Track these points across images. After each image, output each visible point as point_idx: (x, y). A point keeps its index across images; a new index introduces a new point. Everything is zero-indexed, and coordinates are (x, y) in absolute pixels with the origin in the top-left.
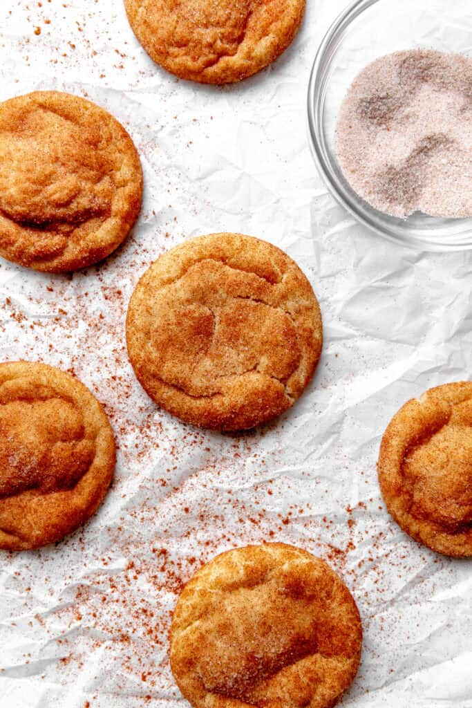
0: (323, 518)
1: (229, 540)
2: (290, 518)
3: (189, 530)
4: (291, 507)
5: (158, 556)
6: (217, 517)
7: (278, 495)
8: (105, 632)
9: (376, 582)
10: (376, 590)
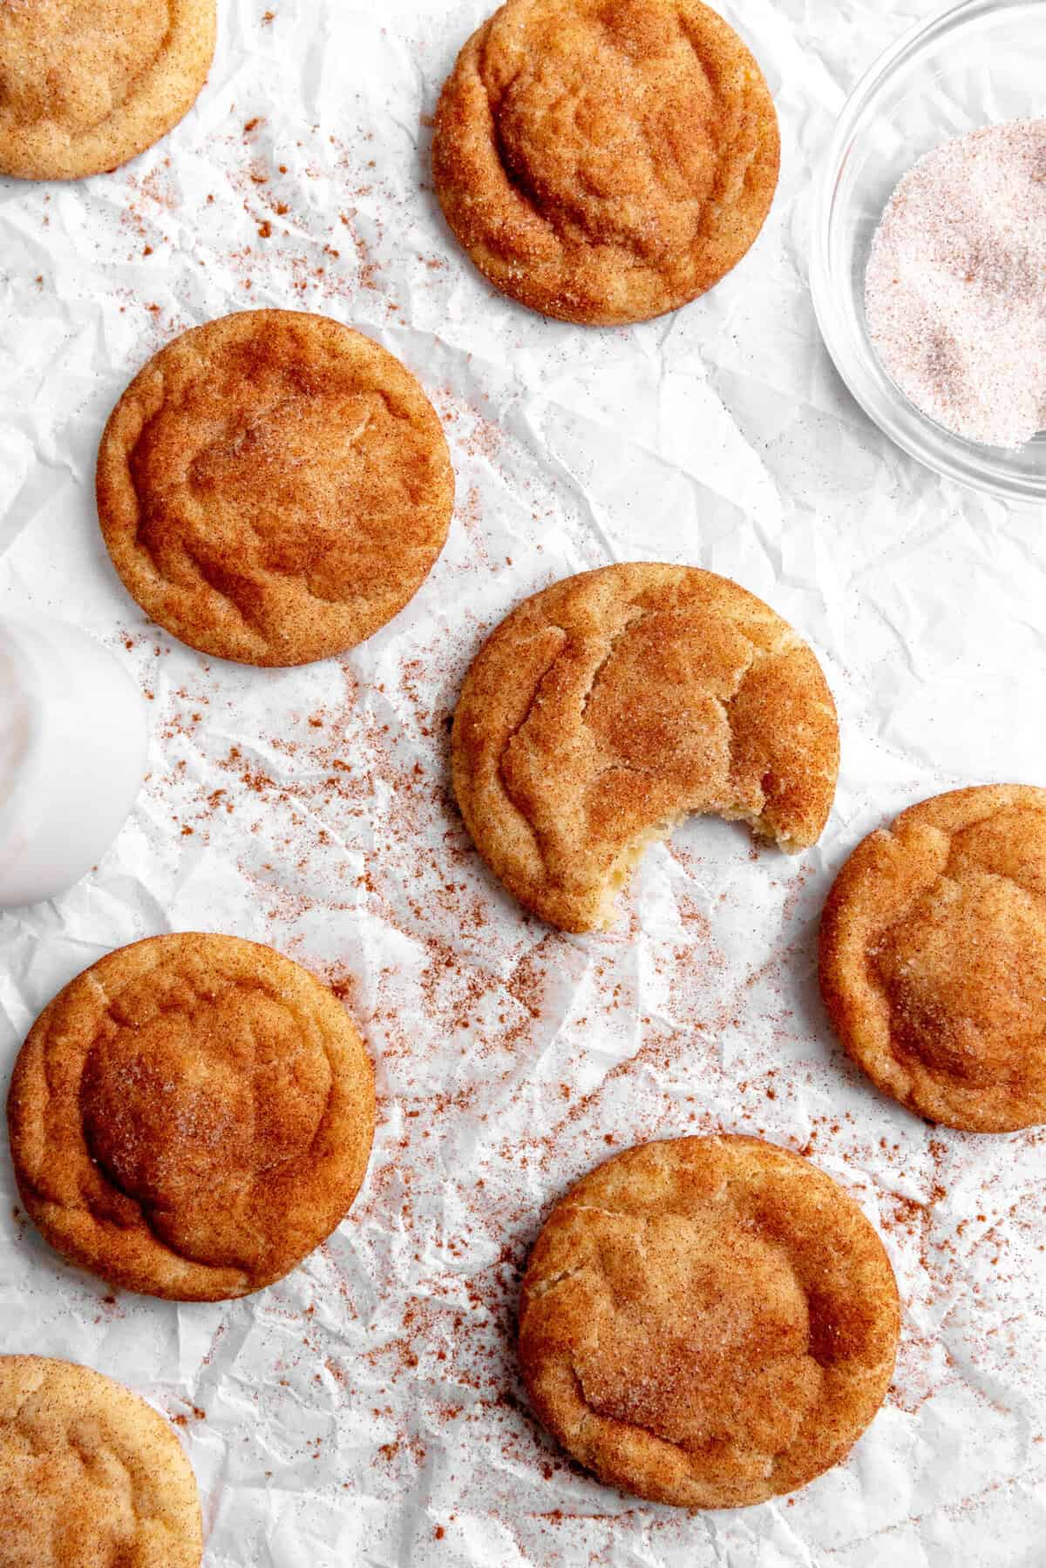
0: (879, 1139)
2: (813, 1144)
4: (815, 1122)
7: (788, 1097)
8: (465, 1386)
9: (994, 1262)
10: (994, 1277)
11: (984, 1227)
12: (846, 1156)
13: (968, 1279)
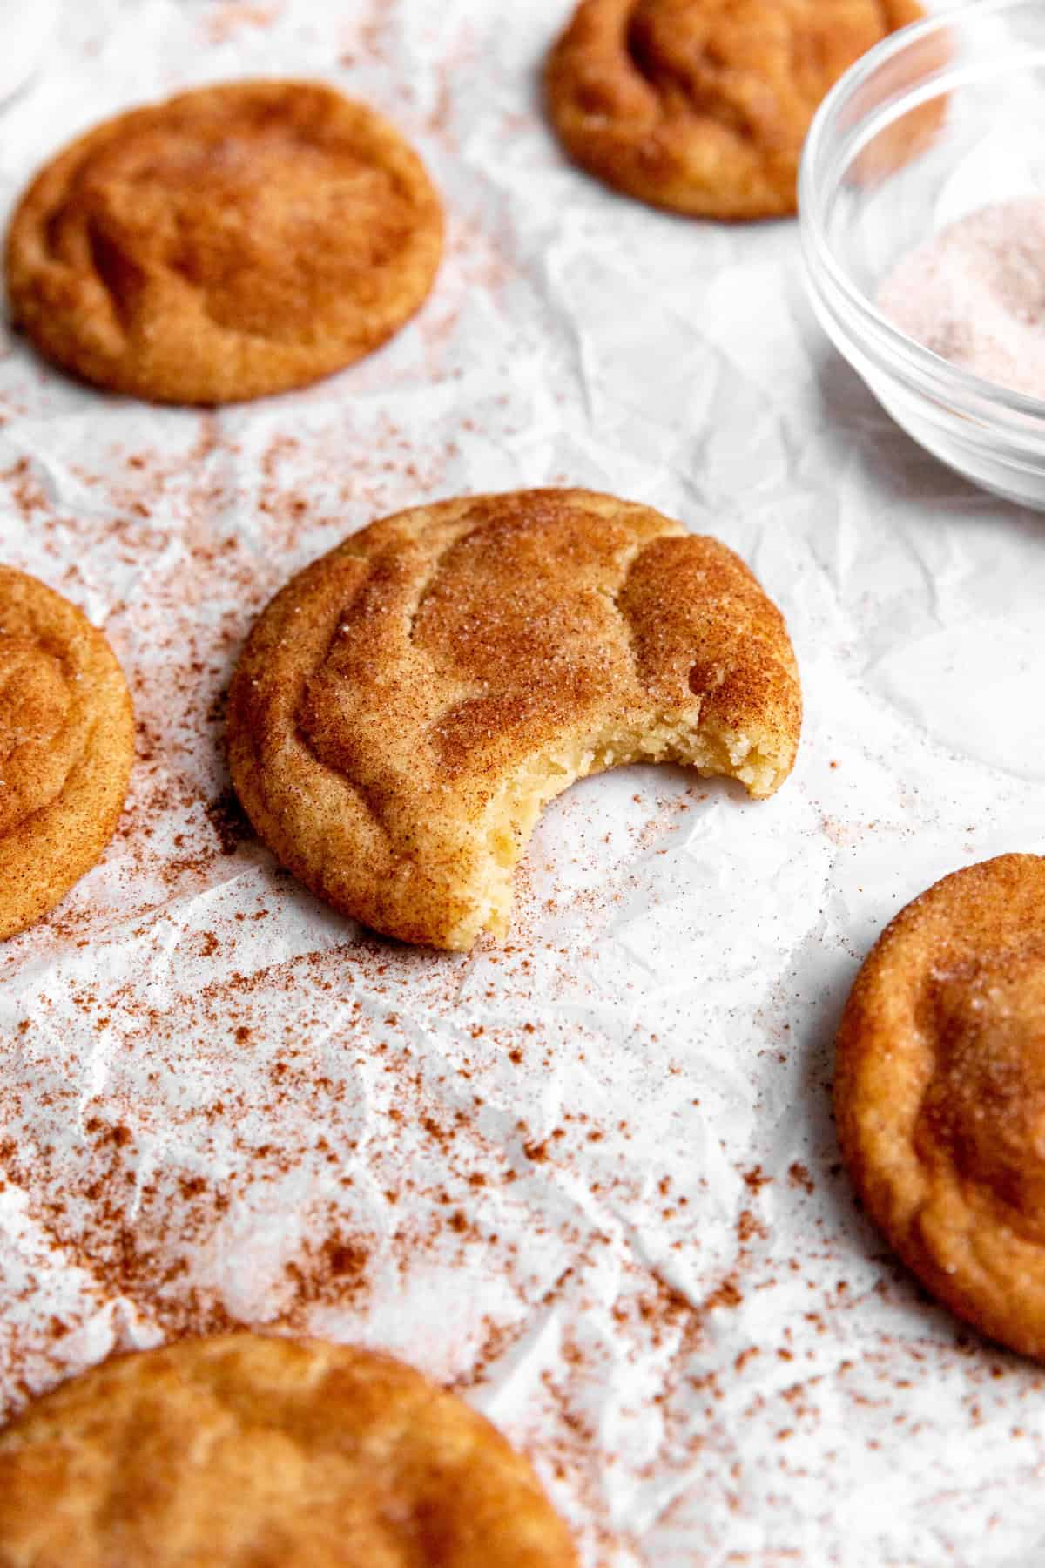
0: (661, 1178)
1: (332, 1158)
2: (550, 1146)
3: (226, 1100)
4: (568, 1117)
5: (98, 1145)
6: (325, 1081)
7: (541, 1068)
9: (783, 1434)
10: (772, 1460)
11: (787, 1374)
12: (595, 1187)
13: (728, 1448)
